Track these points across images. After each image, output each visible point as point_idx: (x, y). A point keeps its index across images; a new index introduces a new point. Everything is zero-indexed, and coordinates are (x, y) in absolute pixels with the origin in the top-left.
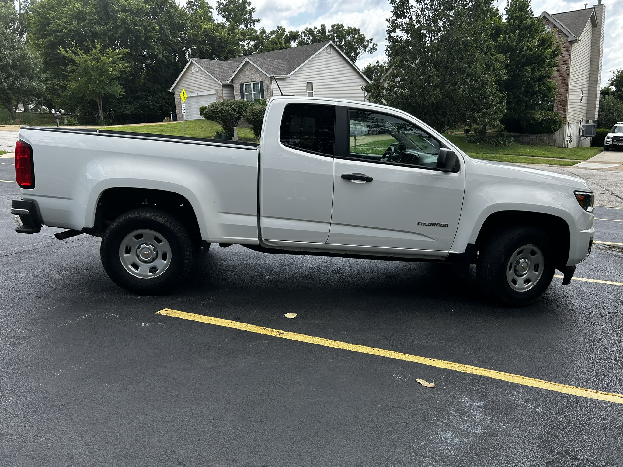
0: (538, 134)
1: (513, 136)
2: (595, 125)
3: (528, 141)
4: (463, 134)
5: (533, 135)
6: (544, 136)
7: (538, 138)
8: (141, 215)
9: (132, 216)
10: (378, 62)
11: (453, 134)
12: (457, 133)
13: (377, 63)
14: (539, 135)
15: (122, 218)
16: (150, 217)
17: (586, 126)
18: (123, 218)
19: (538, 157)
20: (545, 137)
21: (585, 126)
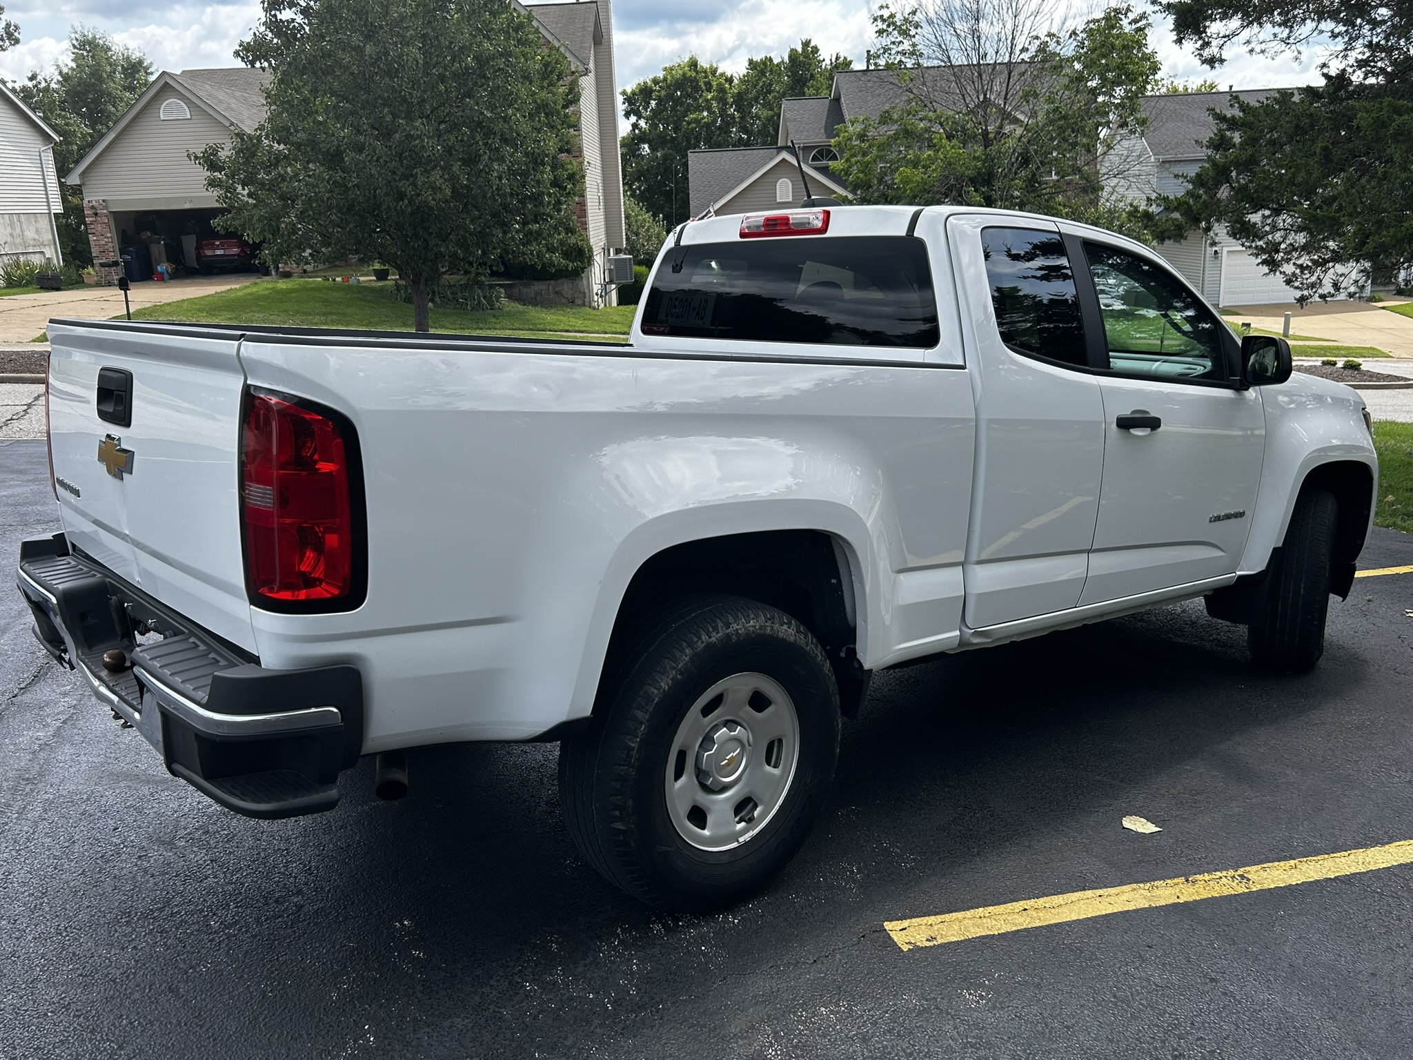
0: (550, 280)
1: (501, 286)
2: (630, 259)
3: (533, 295)
4: (374, 280)
5: (540, 283)
6: (563, 284)
7: (551, 288)
8: (736, 626)
9: (713, 639)
10: (33, 78)
11: (352, 281)
12: (362, 279)
13: (31, 79)
14: (552, 282)
15: (682, 651)
16: (761, 628)
17: (616, 260)
18: (687, 651)
19: (576, 332)
20: (565, 286)
21: (614, 261)
